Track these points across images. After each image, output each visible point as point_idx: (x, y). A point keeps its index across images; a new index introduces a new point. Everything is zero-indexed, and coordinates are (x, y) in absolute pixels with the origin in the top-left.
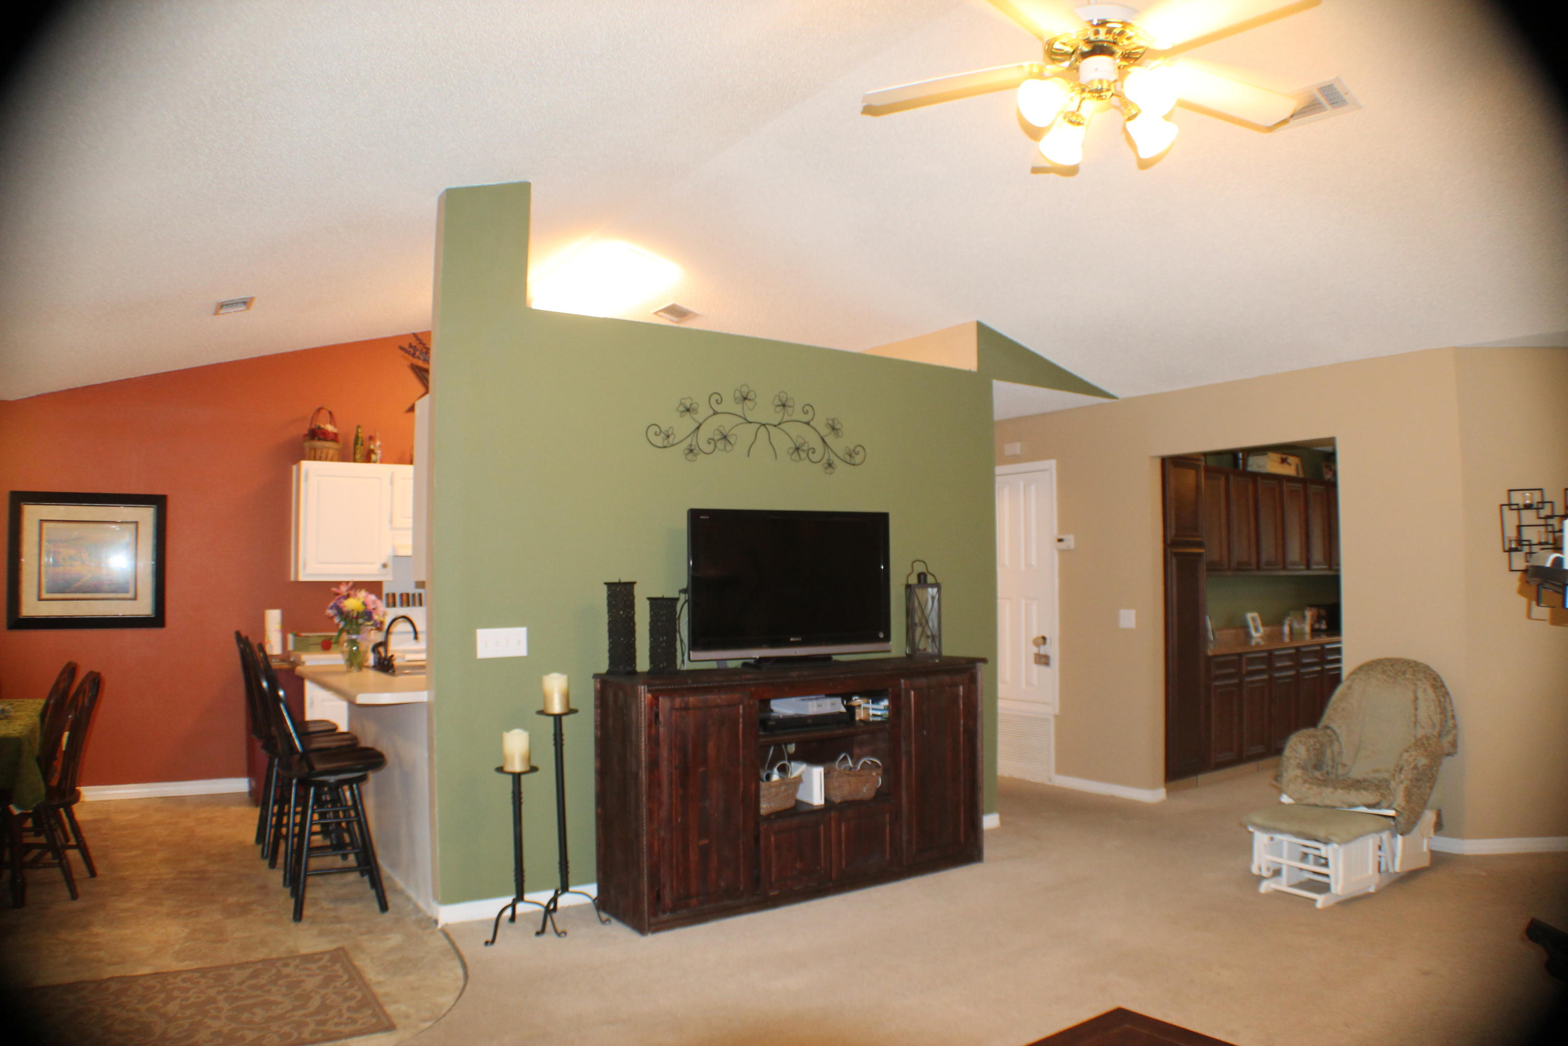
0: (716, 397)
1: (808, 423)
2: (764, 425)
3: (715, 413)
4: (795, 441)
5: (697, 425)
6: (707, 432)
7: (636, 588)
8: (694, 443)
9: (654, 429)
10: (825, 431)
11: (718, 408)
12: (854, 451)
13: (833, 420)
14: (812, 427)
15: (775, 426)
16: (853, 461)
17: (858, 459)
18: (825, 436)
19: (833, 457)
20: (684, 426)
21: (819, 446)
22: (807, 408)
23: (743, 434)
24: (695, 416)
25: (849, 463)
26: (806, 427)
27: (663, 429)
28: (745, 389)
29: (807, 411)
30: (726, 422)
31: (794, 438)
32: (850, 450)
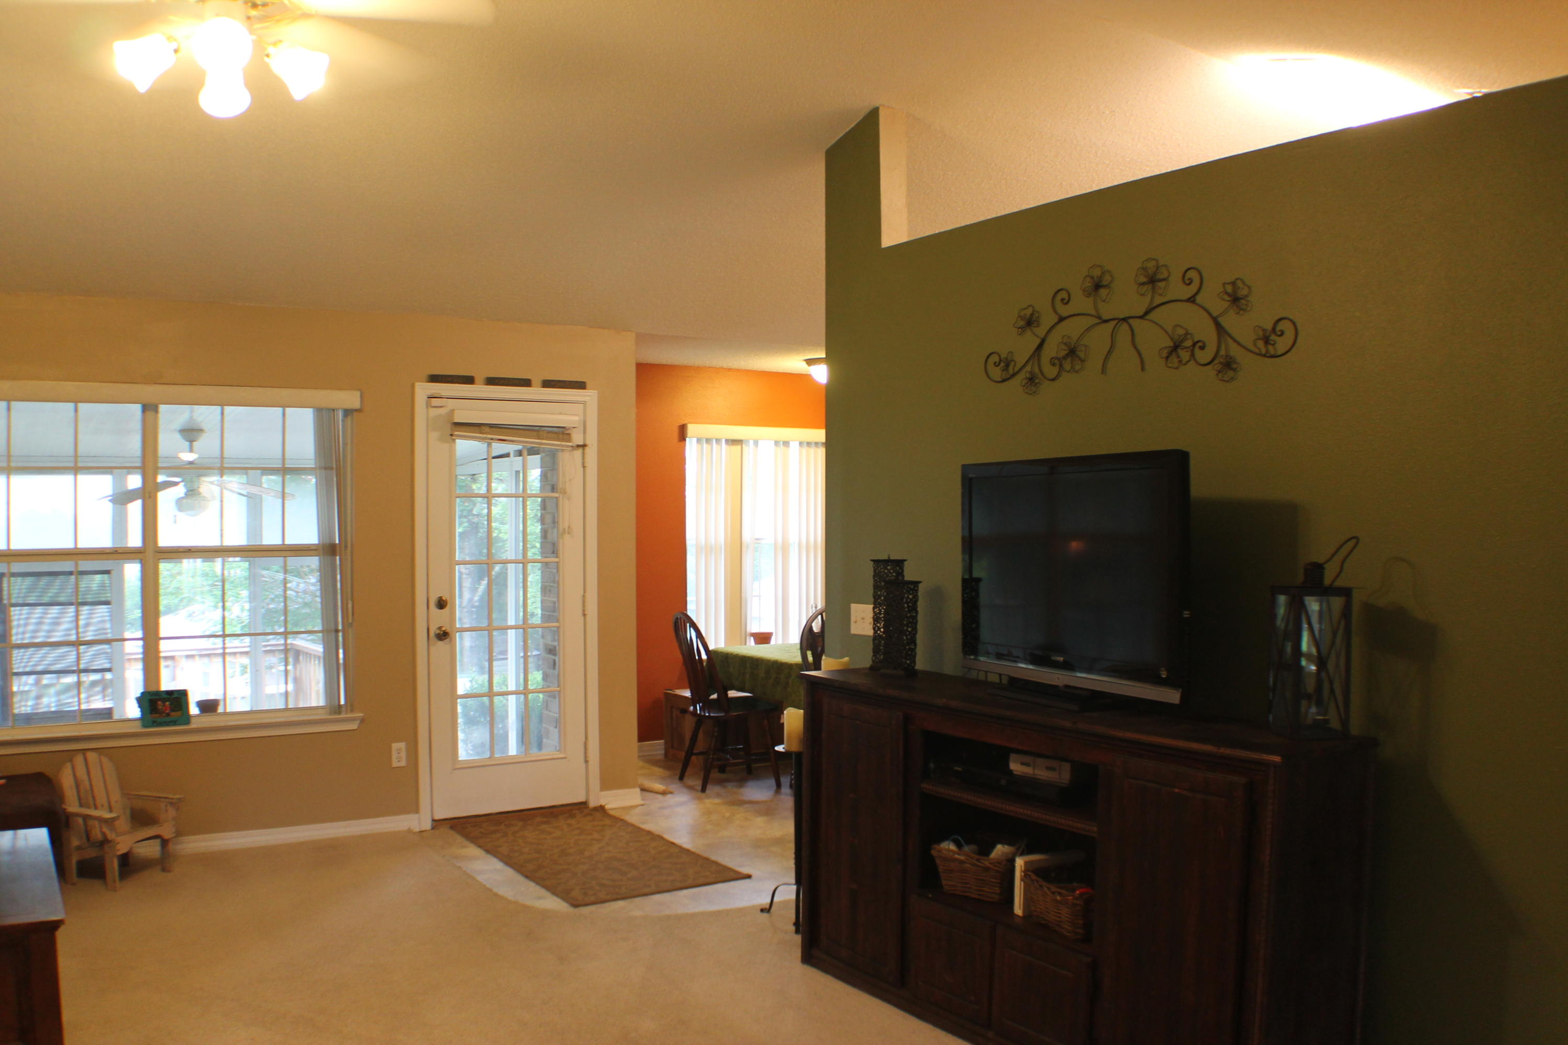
0: (1063, 295)
1: (1192, 300)
2: (1125, 320)
3: (1062, 319)
4: (1170, 333)
5: (1038, 341)
6: (1052, 349)
7: (906, 565)
8: (1036, 370)
9: (995, 358)
10: (1218, 305)
11: (1064, 311)
12: (1274, 330)
13: (1233, 284)
14: (1198, 305)
15: (1141, 317)
16: (1271, 350)
17: (1282, 344)
18: (1220, 315)
19: (1235, 351)
20: (1023, 346)
21: (1208, 333)
22: (1192, 274)
23: (1098, 340)
24: (1036, 330)
25: (1264, 356)
26: (1189, 306)
27: (1003, 356)
28: (1097, 272)
29: (1191, 281)
30: (1072, 329)
31: (1170, 330)
32: (1264, 330)
